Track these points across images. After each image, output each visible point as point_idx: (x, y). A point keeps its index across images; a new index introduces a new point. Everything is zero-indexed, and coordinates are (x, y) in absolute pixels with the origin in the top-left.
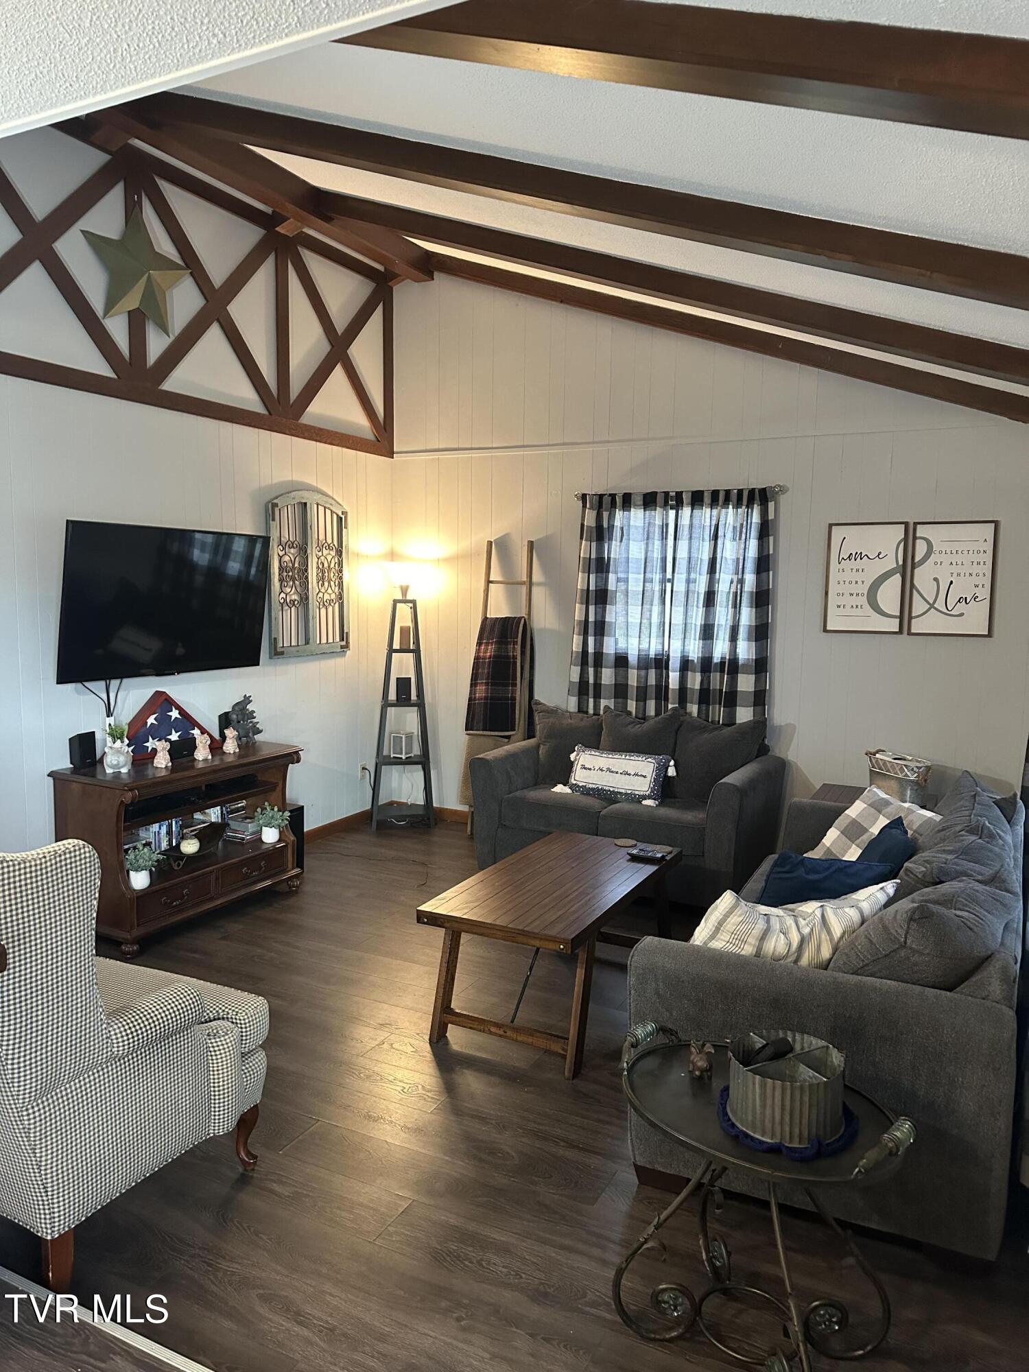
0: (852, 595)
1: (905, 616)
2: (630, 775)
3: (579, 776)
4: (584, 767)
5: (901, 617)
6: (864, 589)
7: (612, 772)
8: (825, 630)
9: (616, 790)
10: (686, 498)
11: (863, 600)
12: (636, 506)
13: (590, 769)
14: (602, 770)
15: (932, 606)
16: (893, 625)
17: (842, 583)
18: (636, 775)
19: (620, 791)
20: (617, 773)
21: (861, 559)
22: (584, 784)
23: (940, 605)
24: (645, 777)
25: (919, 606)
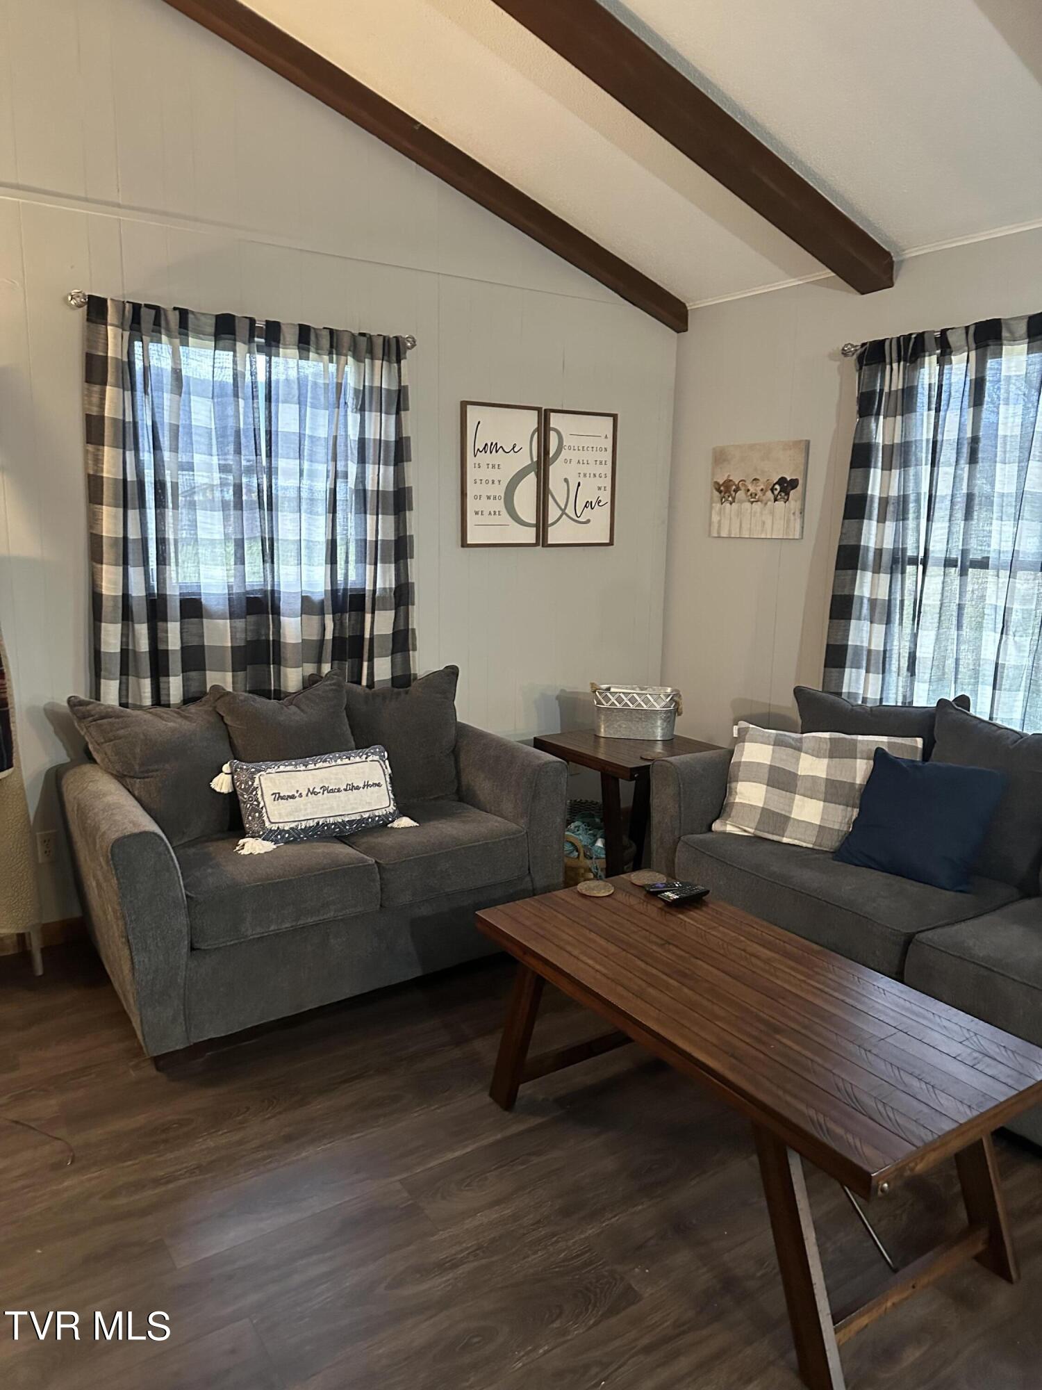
0: (489, 498)
1: (542, 525)
2: (358, 788)
3: (278, 815)
4: (278, 797)
5: (537, 526)
6: (500, 490)
7: (332, 791)
8: (464, 544)
9: (347, 819)
10: (290, 335)
11: (500, 505)
12: (199, 333)
13: (293, 797)
14: (314, 793)
15: (563, 512)
16: (529, 536)
17: (479, 482)
18: (367, 785)
19: (353, 817)
20: (339, 791)
21: (497, 452)
22: (293, 825)
23: (570, 510)
24: (379, 785)
25: (553, 512)
